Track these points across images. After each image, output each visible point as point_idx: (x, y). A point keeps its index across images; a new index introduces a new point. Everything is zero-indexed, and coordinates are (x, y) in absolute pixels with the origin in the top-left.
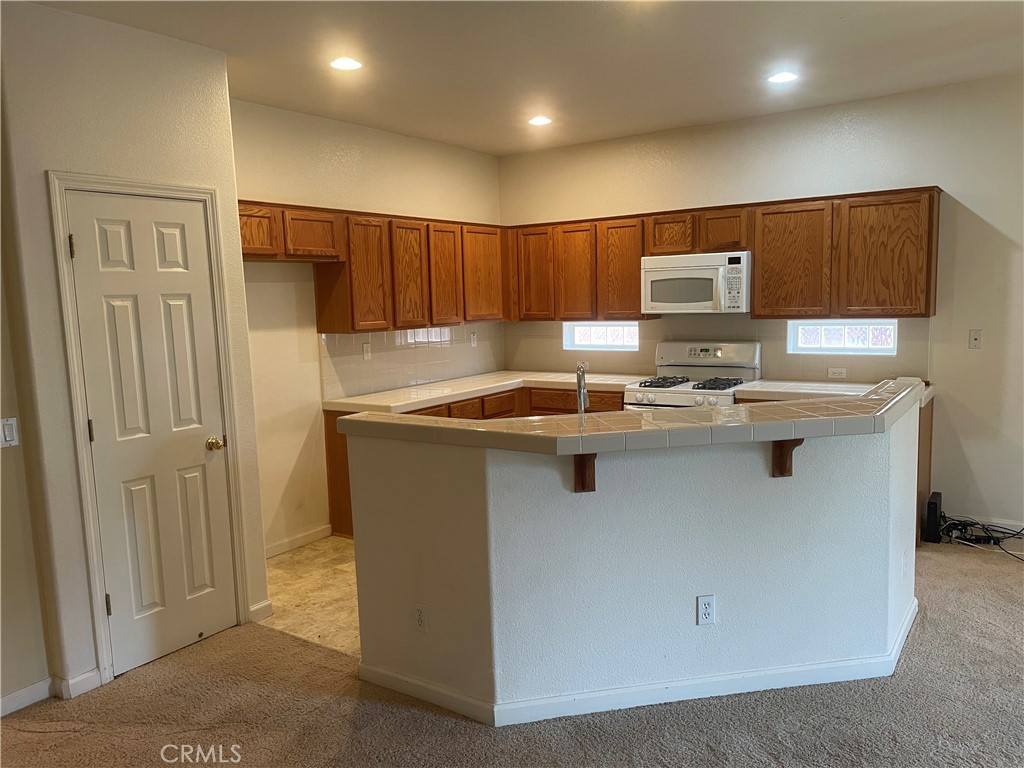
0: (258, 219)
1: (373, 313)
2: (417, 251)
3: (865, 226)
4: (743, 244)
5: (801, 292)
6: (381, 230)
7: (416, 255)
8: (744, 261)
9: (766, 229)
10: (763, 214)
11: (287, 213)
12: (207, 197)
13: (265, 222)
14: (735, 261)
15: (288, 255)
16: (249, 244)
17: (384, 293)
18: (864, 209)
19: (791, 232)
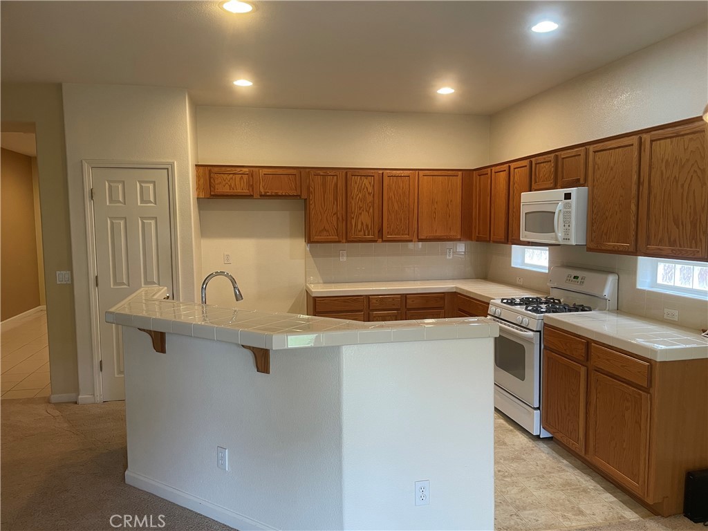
0: (240, 176)
1: (328, 231)
2: (370, 190)
3: (662, 161)
4: (582, 181)
5: (617, 227)
6: (337, 178)
7: (369, 194)
8: (573, 196)
9: (596, 166)
10: (595, 152)
11: (261, 171)
12: (169, 167)
13: (245, 177)
14: (568, 196)
15: (261, 196)
16: (233, 189)
17: (338, 218)
18: (662, 141)
19: (612, 169)
